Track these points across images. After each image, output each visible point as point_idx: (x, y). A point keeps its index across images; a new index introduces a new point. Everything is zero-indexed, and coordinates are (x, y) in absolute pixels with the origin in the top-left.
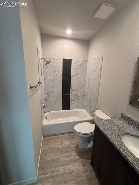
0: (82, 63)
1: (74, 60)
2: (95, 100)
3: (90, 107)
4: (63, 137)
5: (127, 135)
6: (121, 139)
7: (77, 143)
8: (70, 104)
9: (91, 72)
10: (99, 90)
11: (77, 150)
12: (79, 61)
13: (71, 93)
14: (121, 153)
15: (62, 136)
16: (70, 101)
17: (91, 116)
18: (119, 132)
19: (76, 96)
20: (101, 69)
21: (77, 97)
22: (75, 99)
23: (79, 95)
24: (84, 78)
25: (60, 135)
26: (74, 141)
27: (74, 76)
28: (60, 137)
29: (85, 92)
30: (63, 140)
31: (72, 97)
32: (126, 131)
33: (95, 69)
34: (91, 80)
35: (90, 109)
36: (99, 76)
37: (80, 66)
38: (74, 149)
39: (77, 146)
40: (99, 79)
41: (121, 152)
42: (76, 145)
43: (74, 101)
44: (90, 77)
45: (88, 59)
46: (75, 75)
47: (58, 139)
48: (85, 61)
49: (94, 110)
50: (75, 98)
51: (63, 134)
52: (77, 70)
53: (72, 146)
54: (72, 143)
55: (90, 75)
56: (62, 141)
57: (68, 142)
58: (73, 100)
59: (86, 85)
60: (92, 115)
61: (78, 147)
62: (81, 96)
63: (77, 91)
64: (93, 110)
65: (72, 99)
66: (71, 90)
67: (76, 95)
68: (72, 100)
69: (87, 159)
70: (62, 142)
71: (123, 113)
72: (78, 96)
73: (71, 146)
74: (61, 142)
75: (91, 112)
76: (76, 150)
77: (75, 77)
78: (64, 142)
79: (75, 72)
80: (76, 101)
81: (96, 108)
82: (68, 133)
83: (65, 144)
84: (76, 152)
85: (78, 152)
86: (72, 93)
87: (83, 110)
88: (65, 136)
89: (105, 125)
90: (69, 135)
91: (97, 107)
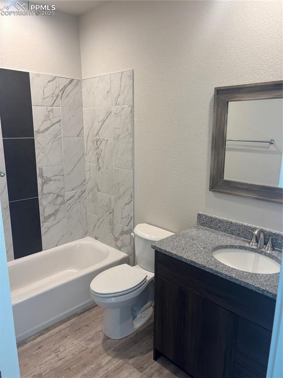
0: (65, 87)
1: (38, 75)
2: (127, 199)
3: (111, 223)
4: (51, 336)
5: (217, 249)
6: (213, 257)
7: (101, 333)
8: (43, 230)
9: (101, 118)
10: (134, 171)
11: (110, 348)
12: (55, 81)
13: (42, 190)
14: (219, 275)
15: (47, 335)
16: (42, 219)
17: (120, 249)
18: (205, 248)
19: (60, 200)
20: (132, 111)
21: (63, 203)
22: (57, 211)
23: (68, 195)
24: (78, 136)
25: (38, 337)
26: (94, 332)
27: (43, 132)
28: (40, 342)
29: (84, 181)
30: (57, 346)
31: (45, 206)
32: (214, 244)
33: (114, 109)
34: (104, 142)
35: (112, 232)
36: (130, 130)
37: (59, 98)
38: (101, 348)
39: (106, 338)
40: (131, 140)
41: (219, 273)
42: (102, 338)
43: (53, 218)
44: (98, 133)
45: (81, 77)
46: (47, 129)
47: (39, 348)
48: (72, 80)
49: (126, 228)
50: (57, 207)
51: (47, 329)
52: (52, 111)
53: (92, 345)
54: (88, 339)
55: (97, 126)
56: (54, 349)
57: (76, 342)
58: (50, 216)
59: (87, 158)
60: (119, 246)
61: (108, 341)
62: (76, 197)
63: (59, 180)
64: (122, 230)
65: (46, 210)
66: (39, 181)
67: (58, 196)
68: (46, 215)
69: (142, 354)
70: (56, 351)
71: (201, 213)
72: (67, 198)
73: (90, 348)
74: (53, 351)
75: (116, 239)
76: (106, 350)
77: (46, 133)
78: (61, 349)
79: (47, 118)
80: (59, 215)
81: (133, 221)
82: (62, 322)
83: (69, 352)
84: (109, 354)
85: (114, 350)
86: (45, 191)
87: (89, 241)
88: (57, 333)
89: (176, 244)
90: (68, 323)
91: (133, 218)
